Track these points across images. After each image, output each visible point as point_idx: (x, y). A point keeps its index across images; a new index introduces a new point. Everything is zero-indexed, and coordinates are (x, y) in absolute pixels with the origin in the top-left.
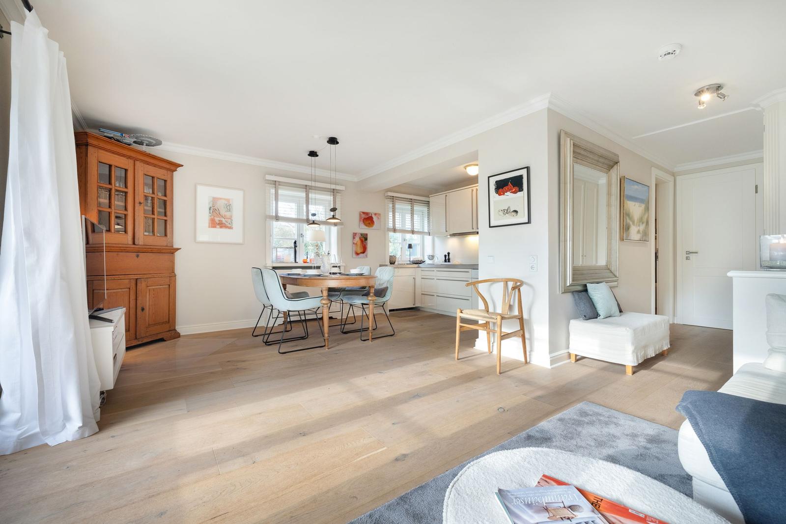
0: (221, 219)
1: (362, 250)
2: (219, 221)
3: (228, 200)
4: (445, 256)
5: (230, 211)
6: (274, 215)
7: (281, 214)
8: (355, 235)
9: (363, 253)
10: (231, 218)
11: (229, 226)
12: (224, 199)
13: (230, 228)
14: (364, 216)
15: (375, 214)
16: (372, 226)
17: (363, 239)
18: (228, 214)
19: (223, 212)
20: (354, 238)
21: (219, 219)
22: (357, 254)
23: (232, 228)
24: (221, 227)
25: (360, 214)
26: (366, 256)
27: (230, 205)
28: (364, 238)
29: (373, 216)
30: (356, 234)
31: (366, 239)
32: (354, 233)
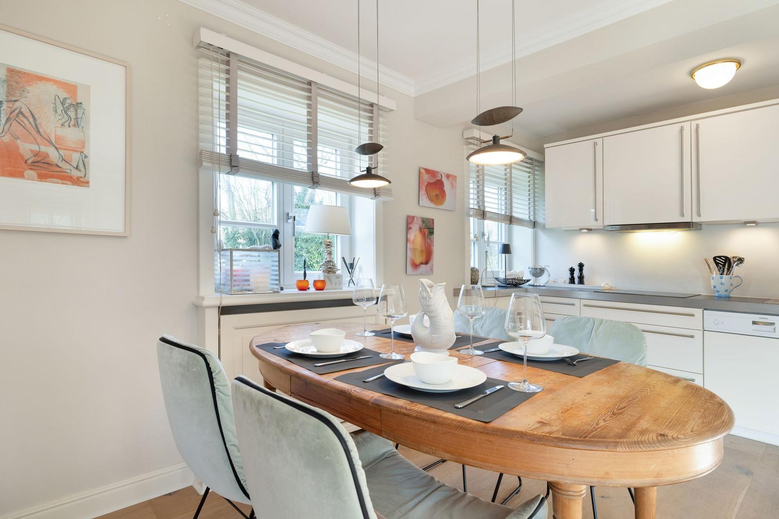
0: (43, 149)
1: (424, 256)
2: (36, 154)
3: (71, 88)
4: (572, 270)
5: (77, 125)
6: (223, 151)
7: (243, 153)
8: (410, 220)
9: (426, 263)
10: (81, 148)
11: (75, 173)
12: (56, 82)
13: (81, 182)
14: (426, 177)
15: (448, 176)
16: (441, 203)
17: (426, 231)
18: (70, 135)
19: (51, 124)
20: (408, 229)
21: (35, 148)
22: (415, 266)
23: (88, 182)
24: (42, 177)
25: (420, 173)
26: (432, 269)
27: (77, 106)
28: (428, 228)
29: (444, 180)
30: (413, 218)
31: (431, 233)
32: (408, 217)
